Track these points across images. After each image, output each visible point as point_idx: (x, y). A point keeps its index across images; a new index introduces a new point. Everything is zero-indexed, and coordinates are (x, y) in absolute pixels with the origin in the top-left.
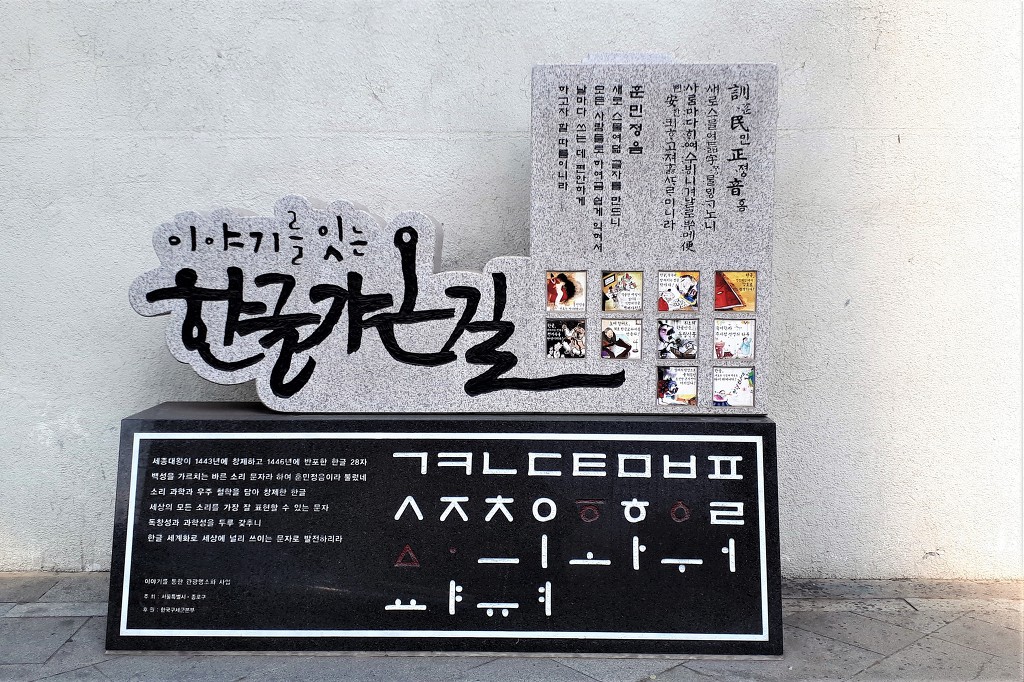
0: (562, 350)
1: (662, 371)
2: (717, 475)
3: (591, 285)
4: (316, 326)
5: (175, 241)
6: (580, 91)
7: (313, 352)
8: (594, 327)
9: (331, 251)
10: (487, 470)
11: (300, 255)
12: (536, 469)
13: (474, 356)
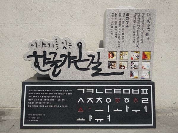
0: (111, 68)
2: (143, 93)
4: (61, 63)
5: (32, 45)
6: (116, 14)
7: (61, 68)
8: (118, 63)
9: (64, 47)
10: (96, 92)
11: (58, 48)
13: (93, 69)
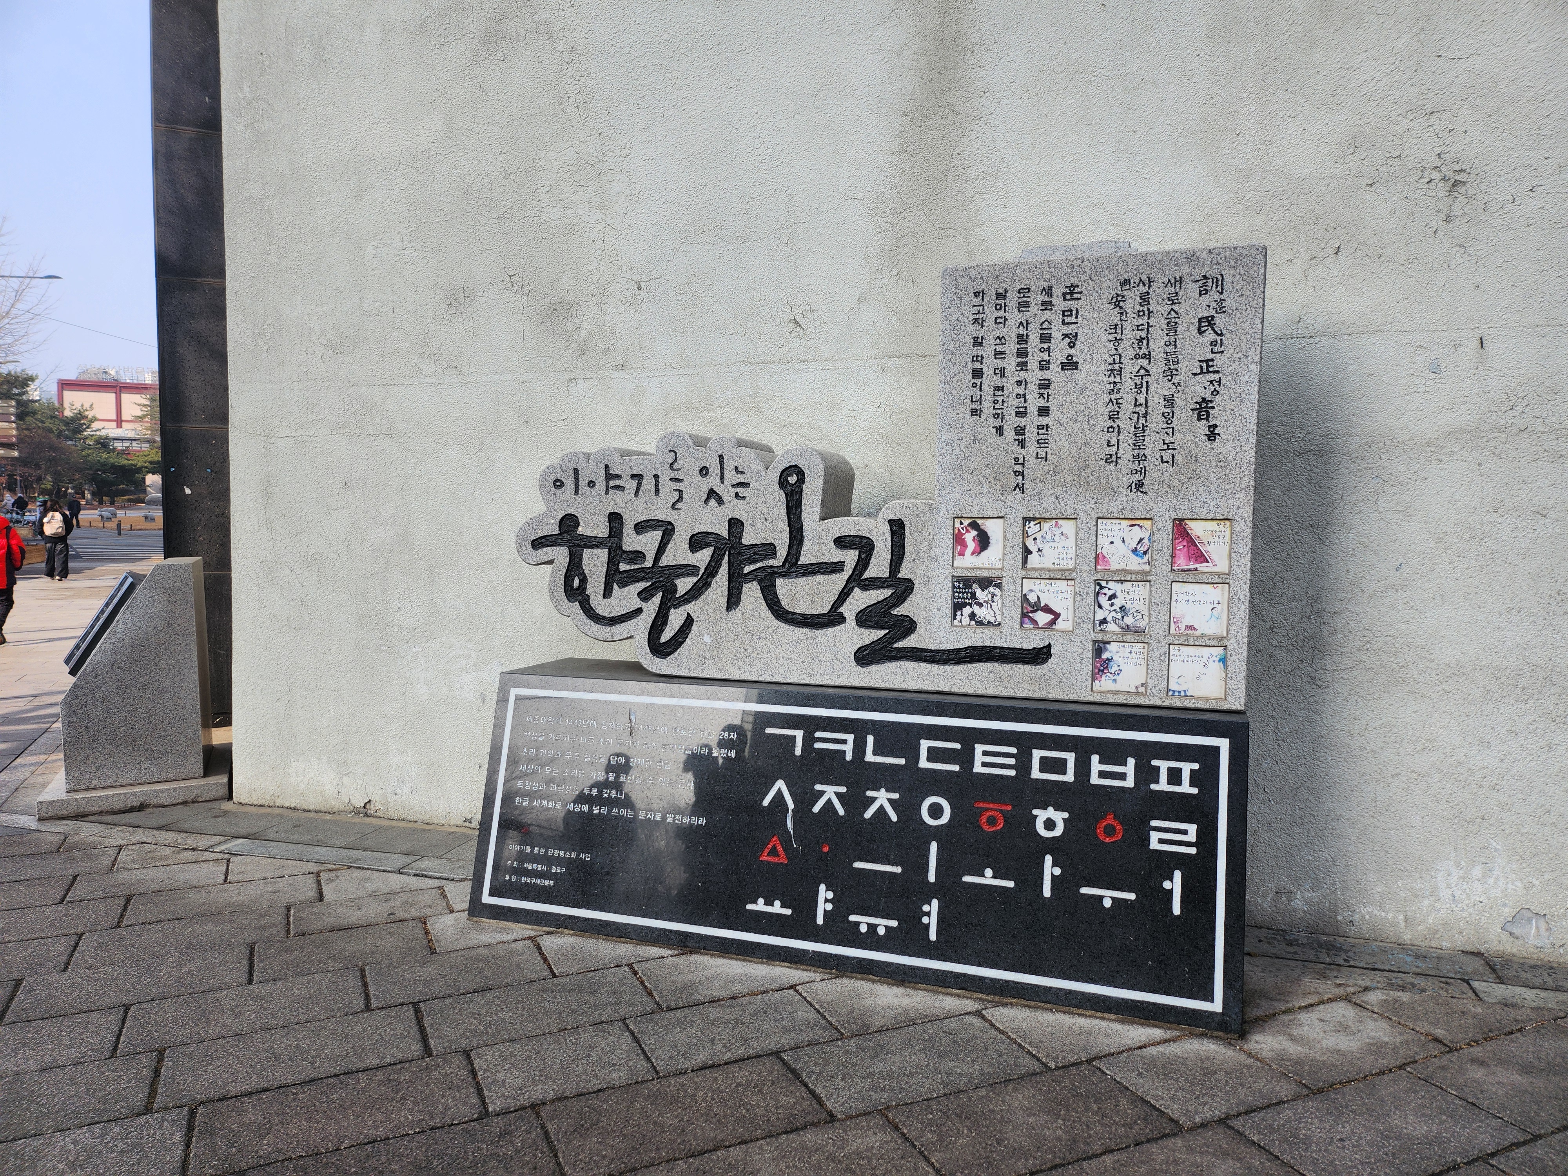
0: (972, 616)
1: (1099, 648)
2: (1163, 785)
3: (1009, 536)
4: (695, 579)
5: (559, 484)
6: (999, 296)
7: (691, 608)
8: (1012, 587)
9: (712, 493)
10: (870, 757)
11: (681, 498)
12: (929, 759)
13: (864, 619)
